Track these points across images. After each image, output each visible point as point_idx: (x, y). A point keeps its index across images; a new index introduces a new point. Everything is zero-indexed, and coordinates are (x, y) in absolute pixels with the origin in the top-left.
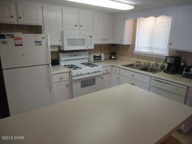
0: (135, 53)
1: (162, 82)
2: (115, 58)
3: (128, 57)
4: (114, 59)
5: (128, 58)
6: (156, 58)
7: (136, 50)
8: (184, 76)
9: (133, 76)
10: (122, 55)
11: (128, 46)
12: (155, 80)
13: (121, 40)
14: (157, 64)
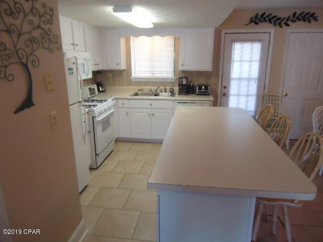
0: (132, 80)
1: (187, 103)
2: (104, 89)
3: (122, 85)
4: (103, 91)
5: (124, 87)
6: (161, 82)
7: (134, 75)
8: (198, 95)
9: (151, 104)
10: (114, 85)
11: (120, 72)
12: (179, 103)
13: (118, 64)
14: (165, 88)
